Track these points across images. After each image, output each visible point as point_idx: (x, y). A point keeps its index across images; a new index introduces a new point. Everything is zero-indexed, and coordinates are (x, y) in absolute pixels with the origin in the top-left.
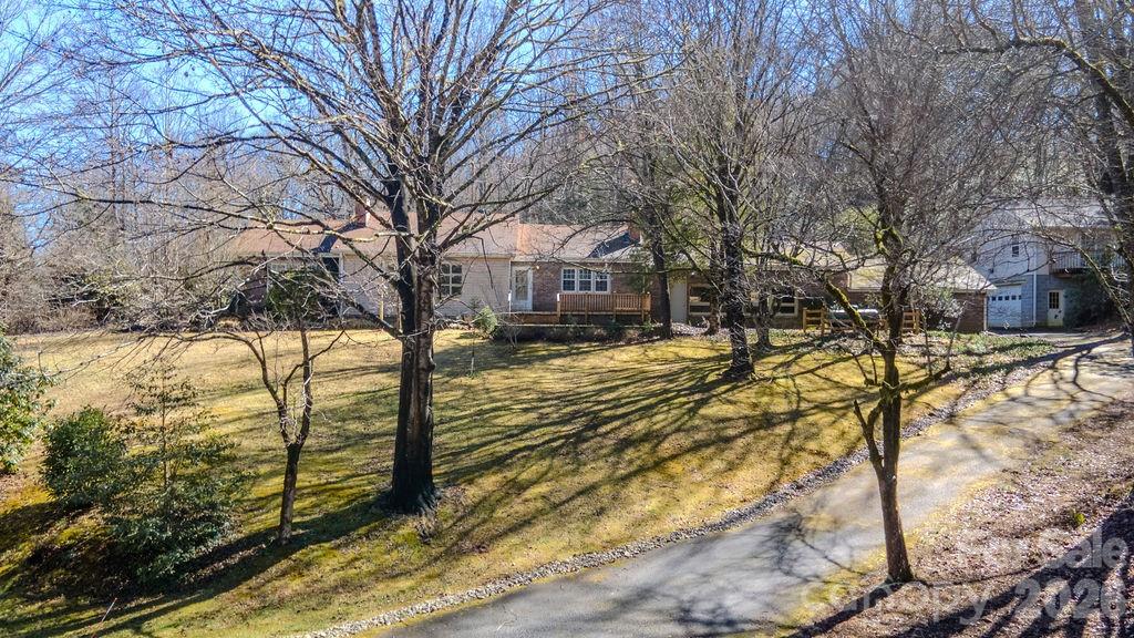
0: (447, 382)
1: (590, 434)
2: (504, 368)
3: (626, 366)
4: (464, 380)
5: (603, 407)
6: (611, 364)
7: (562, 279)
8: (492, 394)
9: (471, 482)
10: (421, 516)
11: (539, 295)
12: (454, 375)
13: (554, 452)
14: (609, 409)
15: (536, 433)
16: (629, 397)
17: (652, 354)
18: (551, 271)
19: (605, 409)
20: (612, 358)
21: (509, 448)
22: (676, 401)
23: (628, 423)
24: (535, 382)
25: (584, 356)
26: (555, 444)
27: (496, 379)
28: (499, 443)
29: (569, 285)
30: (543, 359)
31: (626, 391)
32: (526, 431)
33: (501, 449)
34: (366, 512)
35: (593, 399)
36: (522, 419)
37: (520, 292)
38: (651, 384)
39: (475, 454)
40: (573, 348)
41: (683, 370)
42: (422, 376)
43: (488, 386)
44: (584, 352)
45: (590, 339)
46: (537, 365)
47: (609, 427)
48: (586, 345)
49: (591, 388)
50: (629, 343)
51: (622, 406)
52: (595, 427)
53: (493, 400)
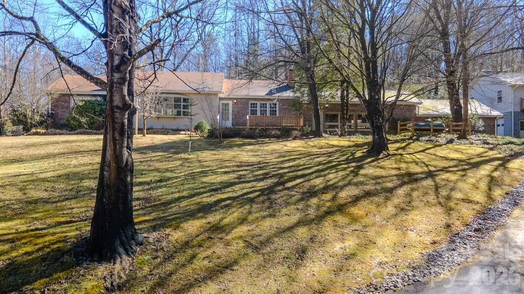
0: (171, 157)
1: (281, 188)
2: (213, 150)
3: (296, 149)
4: (183, 156)
5: (286, 170)
6: (285, 148)
7: (250, 109)
8: (202, 163)
9: (176, 228)
10: (115, 263)
11: (236, 118)
12: (176, 153)
13: (252, 201)
14: (292, 172)
15: (237, 187)
16: (304, 165)
17: (311, 144)
18: (244, 103)
19: (288, 172)
20: (286, 146)
21: (213, 199)
22: (339, 167)
23: (309, 180)
24: (234, 157)
25: (267, 144)
26: (251, 196)
27: (207, 156)
28: (205, 195)
29: (254, 112)
30: (240, 146)
31: (301, 162)
32: (227, 187)
33: (207, 199)
34: (57, 260)
35: (278, 166)
36: (225, 178)
37: (224, 116)
38: (318, 157)
39: (184, 204)
40: (259, 141)
41: (337, 151)
42: (117, 115)
43: (200, 159)
44: (267, 143)
45: (269, 136)
46: (236, 149)
47: (293, 183)
48: (267, 139)
49: (275, 160)
50: (295, 138)
51: (300, 170)
52: (283, 183)
53: (203, 166)
